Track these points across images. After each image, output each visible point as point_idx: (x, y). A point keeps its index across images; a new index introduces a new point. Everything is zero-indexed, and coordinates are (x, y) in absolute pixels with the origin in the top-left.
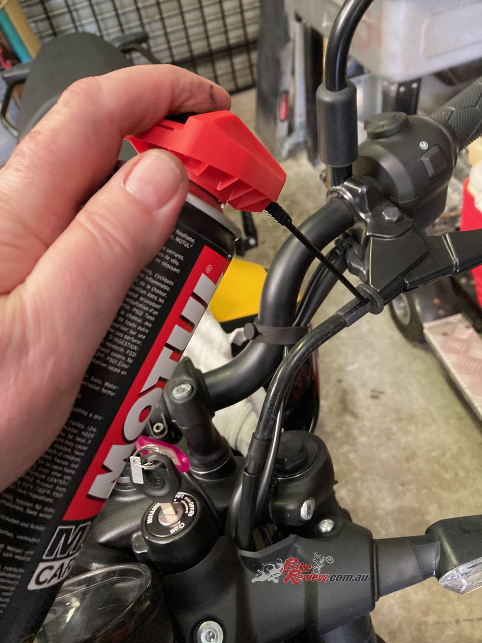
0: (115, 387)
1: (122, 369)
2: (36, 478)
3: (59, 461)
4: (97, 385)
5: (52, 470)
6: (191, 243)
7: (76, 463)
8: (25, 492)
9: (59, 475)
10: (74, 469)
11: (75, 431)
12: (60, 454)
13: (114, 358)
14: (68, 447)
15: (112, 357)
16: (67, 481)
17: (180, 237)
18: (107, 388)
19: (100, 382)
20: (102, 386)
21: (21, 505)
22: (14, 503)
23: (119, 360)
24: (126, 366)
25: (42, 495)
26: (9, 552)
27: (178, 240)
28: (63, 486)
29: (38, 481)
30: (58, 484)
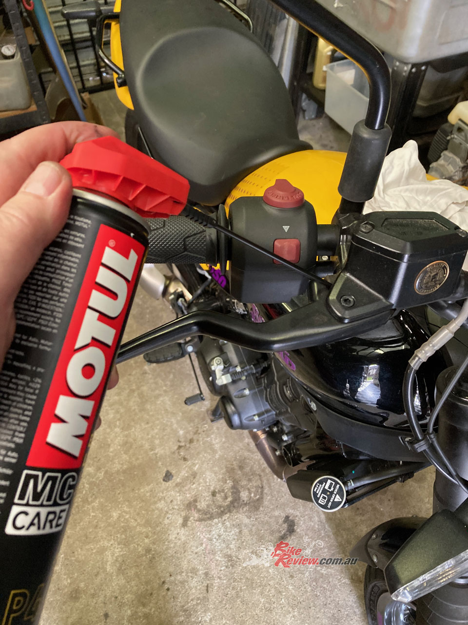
0: (50, 344)
1: (53, 328)
4: (35, 343)
5: (10, 418)
6: (89, 224)
7: (29, 410)
9: (16, 422)
11: (23, 383)
12: (14, 404)
13: (45, 320)
14: (20, 397)
16: (24, 427)
17: (78, 221)
18: (43, 345)
19: (37, 341)
20: (39, 343)
23: (49, 321)
24: (56, 326)
25: (4, 441)
28: (21, 432)
30: (16, 431)
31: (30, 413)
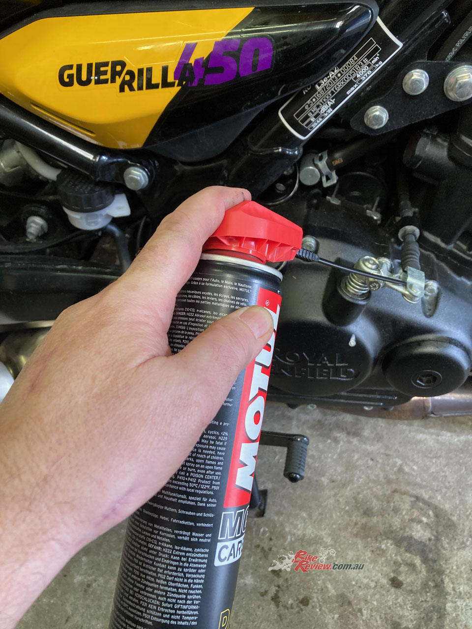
0: (231, 400)
2: (197, 479)
3: (209, 462)
5: (206, 470)
6: (250, 289)
7: (221, 461)
9: (212, 473)
10: (220, 466)
11: (214, 438)
12: (208, 457)
16: (219, 476)
17: (241, 287)
22: (188, 500)
25: (205, 490)
28: (216, 481)
30: (213, 480)
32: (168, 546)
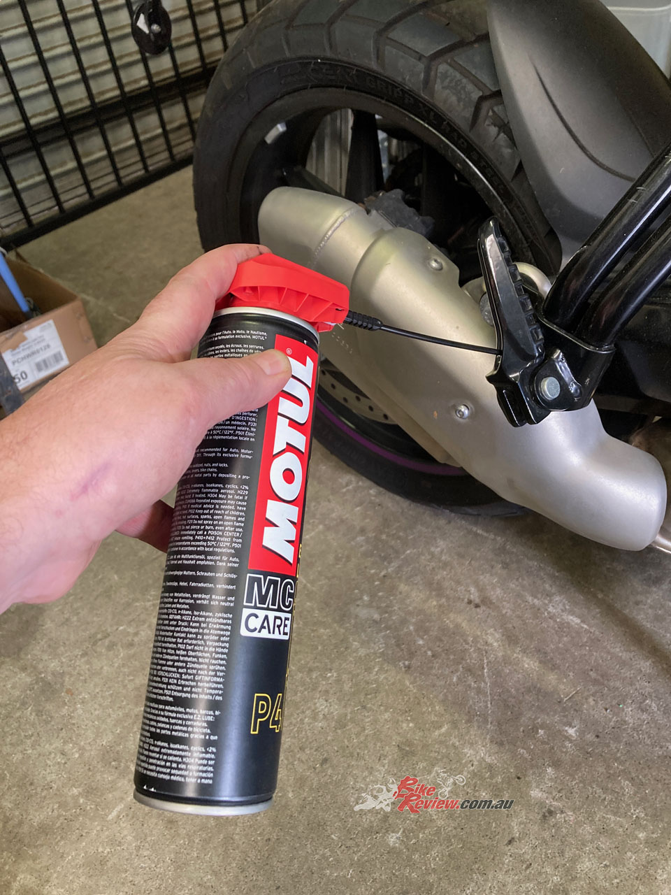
0: (250, 452)
1: (250, 437)
2: (216, 536)
3: (228, 518)
4: (236, 453)
5: (225, 526)
6: (264, 336)
7: (242, 517)
8: (211, 549)
9: (232, 529)
10: (241, 522)
11: (233, 492)
12: (227, 512)
13: (241, 430)
14: (231, 505)
15: (239, 430)
16: (240, 532)
17: (255, 335)
18: (244, 454)
19: (237, 451)
20: (240, 453)
21: (211, 560)
22: (206, 560)
23: (245, 431)
24: (253, 435)
25: (224, 548)
26: (215, 600)
27: (254, 337)
28: (237, 538)
29: (218, 538)
30: (234, 537)
31: (243, 519)
32: (187, 612)
